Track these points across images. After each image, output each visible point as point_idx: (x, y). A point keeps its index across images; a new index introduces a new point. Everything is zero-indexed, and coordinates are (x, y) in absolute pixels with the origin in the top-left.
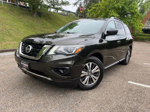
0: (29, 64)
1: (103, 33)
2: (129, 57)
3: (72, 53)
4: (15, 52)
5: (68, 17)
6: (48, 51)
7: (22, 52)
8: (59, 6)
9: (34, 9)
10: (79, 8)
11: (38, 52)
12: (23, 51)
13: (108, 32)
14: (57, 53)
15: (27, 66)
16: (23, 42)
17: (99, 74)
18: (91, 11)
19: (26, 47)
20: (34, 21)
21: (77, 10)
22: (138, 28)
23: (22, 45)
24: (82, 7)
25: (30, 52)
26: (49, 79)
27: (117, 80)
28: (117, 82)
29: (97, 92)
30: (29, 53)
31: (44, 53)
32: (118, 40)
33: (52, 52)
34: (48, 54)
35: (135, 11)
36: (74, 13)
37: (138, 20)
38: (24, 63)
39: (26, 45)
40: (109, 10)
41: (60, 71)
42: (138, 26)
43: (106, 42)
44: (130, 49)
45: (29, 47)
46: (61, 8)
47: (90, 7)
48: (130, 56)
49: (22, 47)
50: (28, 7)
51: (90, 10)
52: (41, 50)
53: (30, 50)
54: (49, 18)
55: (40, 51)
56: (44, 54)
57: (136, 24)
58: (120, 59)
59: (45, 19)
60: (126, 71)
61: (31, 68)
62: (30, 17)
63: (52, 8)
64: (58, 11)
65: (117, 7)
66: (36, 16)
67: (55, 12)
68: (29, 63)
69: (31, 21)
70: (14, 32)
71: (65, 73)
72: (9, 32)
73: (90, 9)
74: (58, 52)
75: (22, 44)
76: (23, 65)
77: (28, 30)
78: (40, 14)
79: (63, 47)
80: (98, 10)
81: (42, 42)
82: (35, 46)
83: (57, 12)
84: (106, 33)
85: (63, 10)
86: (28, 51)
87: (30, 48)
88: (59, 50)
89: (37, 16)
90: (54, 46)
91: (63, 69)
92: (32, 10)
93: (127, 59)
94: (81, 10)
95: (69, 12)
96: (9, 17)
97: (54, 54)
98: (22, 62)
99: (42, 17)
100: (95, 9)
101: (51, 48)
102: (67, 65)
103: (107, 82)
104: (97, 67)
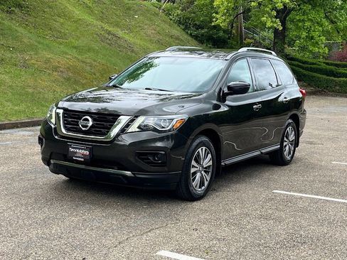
0: (91, 150)
1: (220, 89)
2: (292, 146)
3: (167, 129)
11: (110, 129)
13: (230, 88)
15: (87, 153)
17: (211, 170)
26: (128, 173)
32: (255, 104)
33: (135, 127)
34: (129, 131)
38: (79, 149)
41: (149, 158)
44: (294, 124)
53: (91, 124)
55: (112, 126)
58: (263, 148)
68: (90, 148)
71: (157, 161)
79: (152, 118)
84: (226, 90)
88: (146, 123)
90: (137, 117)
91: (154, 155)
93: (287, 149)
97: (138, 130)
101: (132, 121)
104: (210, 155)
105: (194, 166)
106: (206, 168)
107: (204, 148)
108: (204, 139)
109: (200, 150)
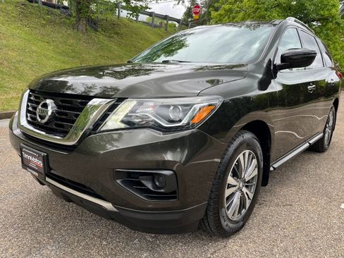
0: (46, 160)
1: (270, 60)
2: (330, 131)
3: (180, 124)
4: (10, 120)
5: (163, 29)
6: (104, 117)
7: (29, 122)
8: (141, 3)
9: (79, 11)
10: (189, 9)
11: (73, 122)
12: (31, 118)
13: (283, 58)
14: (134, 124)
15: (40, 163)
16: (31, 91)
17: (255, 183)
18: (221, 15)
19: (38, 103)
20: (80, 40)
21: (185, 14)
22: (339, 57)
23: (29, 100)
24: (197, 6)
25: (49, 120)
26: (109, 206)
27: (307, 200)
28: (310, 208)
29: (255, 243)
30: (46, 123)
31: (89, 125)
33: (116, 121)
34: (104, 128)
35: (331, 14)
36: (178, 21)
37: (337, 36)
38: (32, 156)
39: (39, 98)
40: (266, 10)
41: (143, 182)
42: (337, 50)
43: (279, 88)
44: (334, 109)
45: (45, 106)
46: (147, 8)
47: (216, 5)
48: (333, 129)
49: (28, 106)
50: (65, 8)
51: (216, 13)
52: (82, 114)
53: (50, 113)
54: (117, 34)
55: (77, 116)
56: (91, 127)
57: (332, 46)
58: (311, 138)
59: (106, 36)
60: (328, 171)
61: (52, 171)
62: (69, 32)
63: (124, 8)
64: (137, 16)
65: (284, 3)
66: (84, 29)
67: (131, 17)
68: (44, 157)
69: (71, 41)
70: (30, 68)
71: (160, 188)
72: (16, 69)
73: (217, 10)
74: (137, 120)
75: (30, 96)
76: (30, 161)
77: (63, 62)
78: (95, 24)
79: (152, 104)
80: (237, 12)
81: (91, 88)
82: (62, 101)
83: (137, 18)
85: (151, 14)
86: (42, 118)
87: (49, 108)
88: (140, 112)
89: (86, 30)
90: (121, 100)
91: (153, 177)
92: (74, 15)
93: (326, 135)
94: (196, 13)
95: (166, 18)
96: (18, 31)
97: (123, 126)
98: (26, 153)
99: (100, 30)
100: (230, 11)
101: (112, 108)
102: (165, 165)
103: (278, 205)
104: (255, 161)
105: (230, 186)
106: (248, 182)
107: (247, 152)
108: (248, 136)
109: (241, 156)
